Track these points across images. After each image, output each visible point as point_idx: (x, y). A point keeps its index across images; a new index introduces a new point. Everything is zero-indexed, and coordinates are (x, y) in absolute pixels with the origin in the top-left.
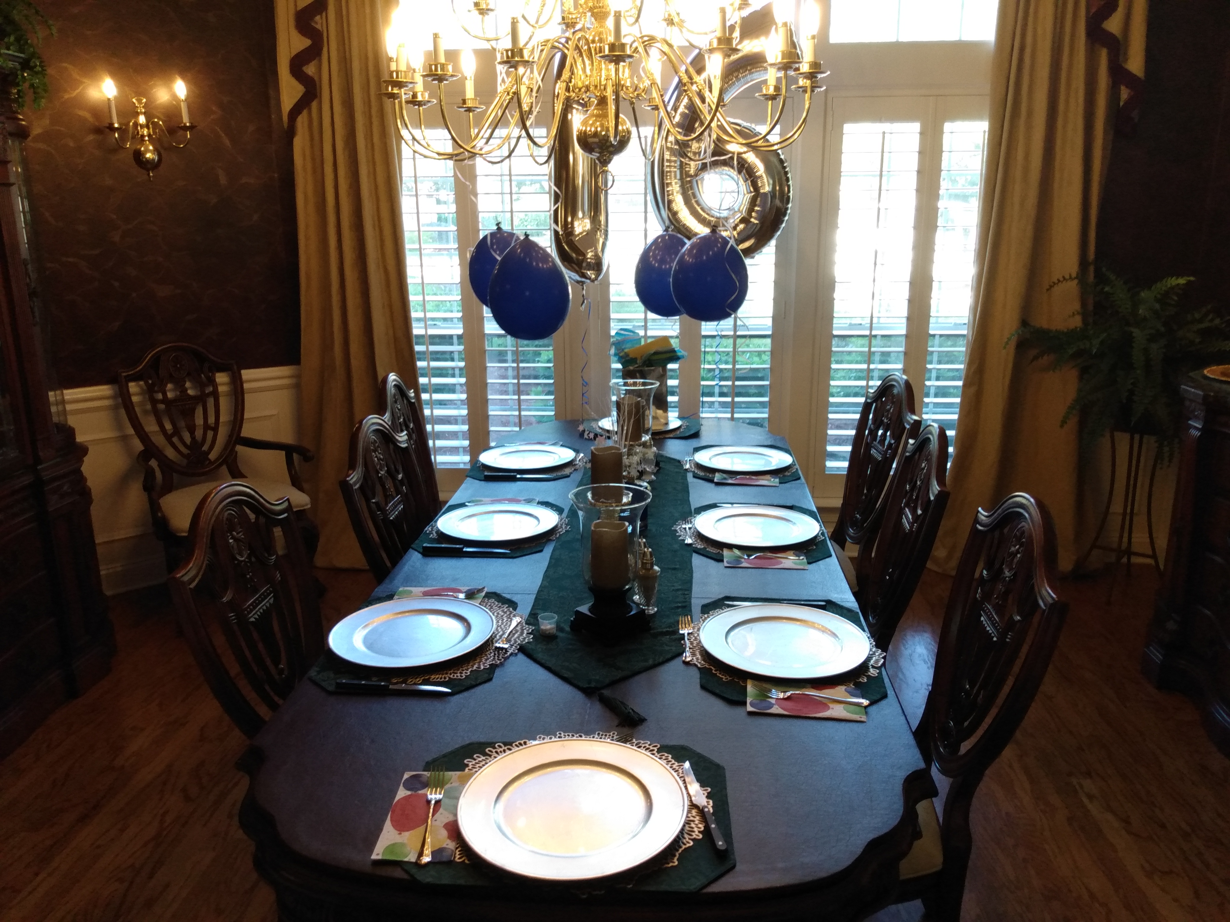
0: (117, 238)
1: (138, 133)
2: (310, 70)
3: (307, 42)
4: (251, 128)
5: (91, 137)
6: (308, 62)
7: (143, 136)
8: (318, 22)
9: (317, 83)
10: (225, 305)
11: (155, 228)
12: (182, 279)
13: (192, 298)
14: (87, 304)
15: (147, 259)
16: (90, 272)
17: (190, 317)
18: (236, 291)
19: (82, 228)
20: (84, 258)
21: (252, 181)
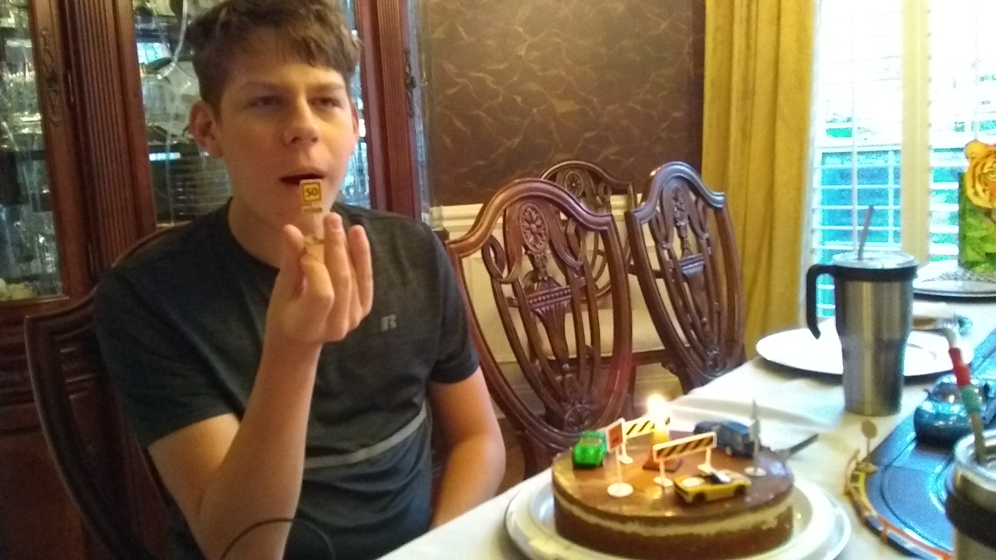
0: (522, 53)
10: (625, 122)
11: (559, 40)
12: (582, 94)
13: (591, 114)
14: (491, 120)
15: (548, 73)
16: (495, 87)
17: (587, 135)
18: (638, 107)
19: (491, 43)
20: (491, 73)
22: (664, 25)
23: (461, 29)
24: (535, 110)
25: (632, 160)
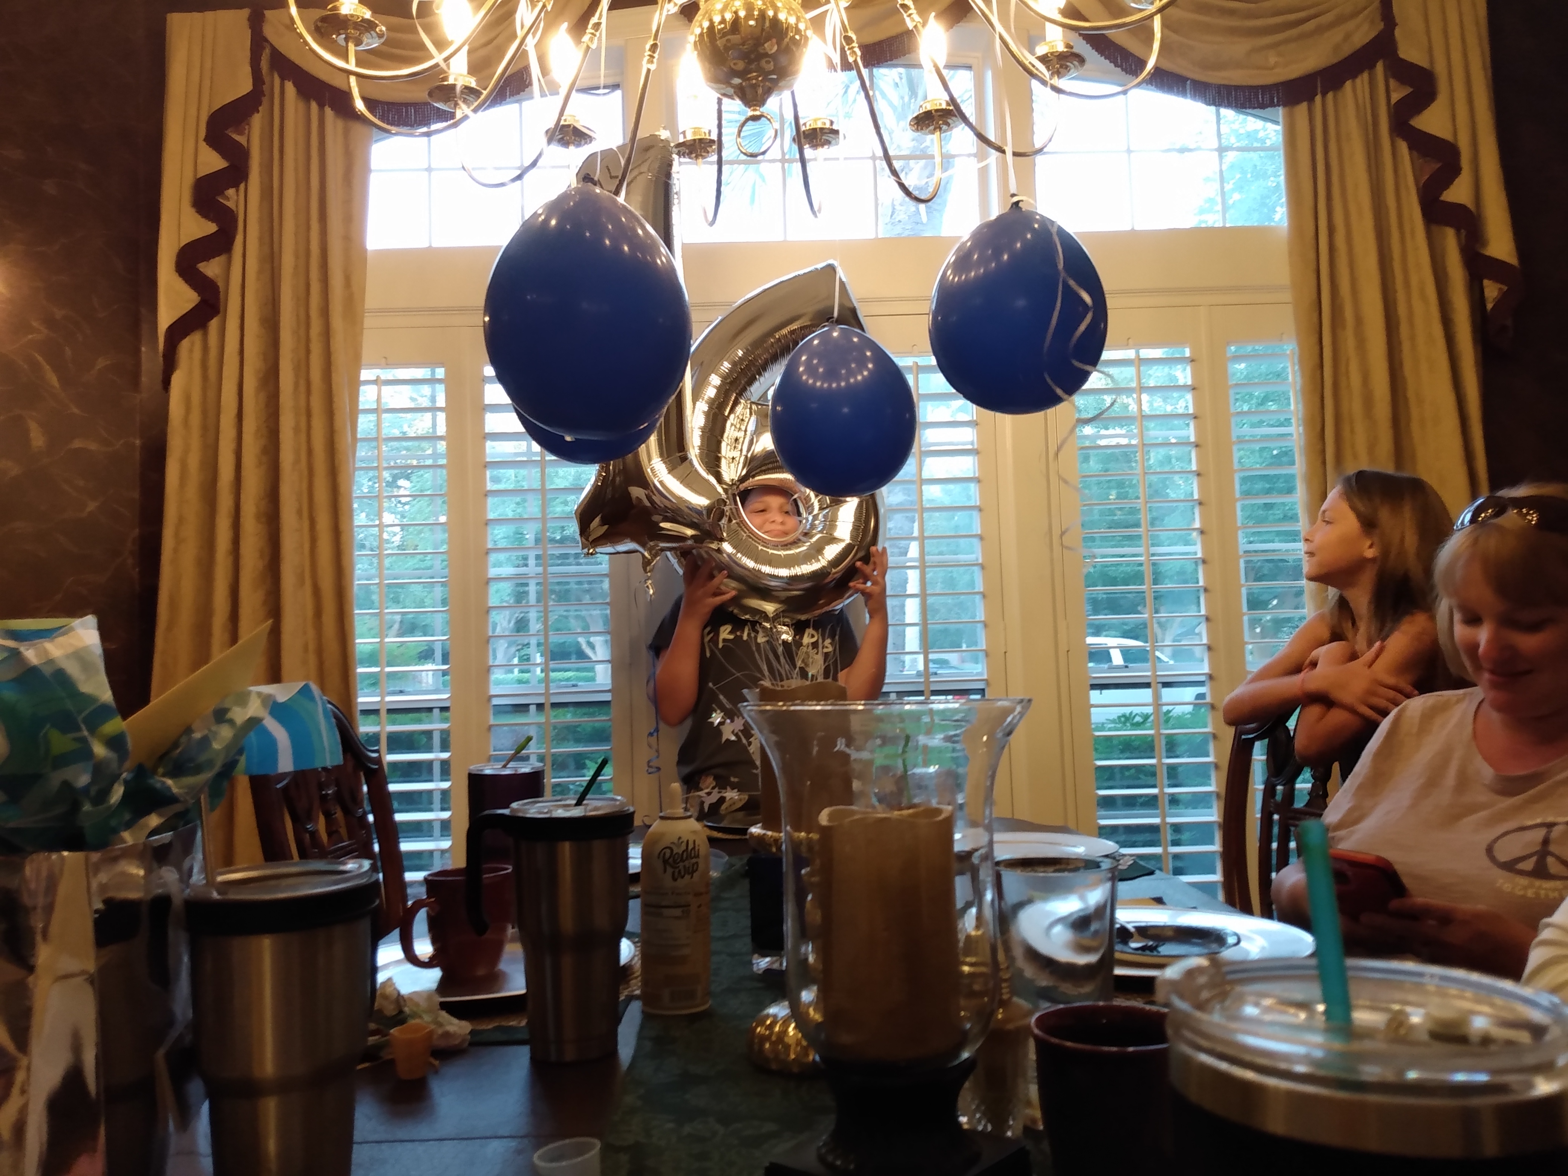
2: (211, 268)
3: (211, 228)
4: (101, 363)
6: (207, 258)
8: (231, 198)
9: (221, 290)
21: (93, 446)
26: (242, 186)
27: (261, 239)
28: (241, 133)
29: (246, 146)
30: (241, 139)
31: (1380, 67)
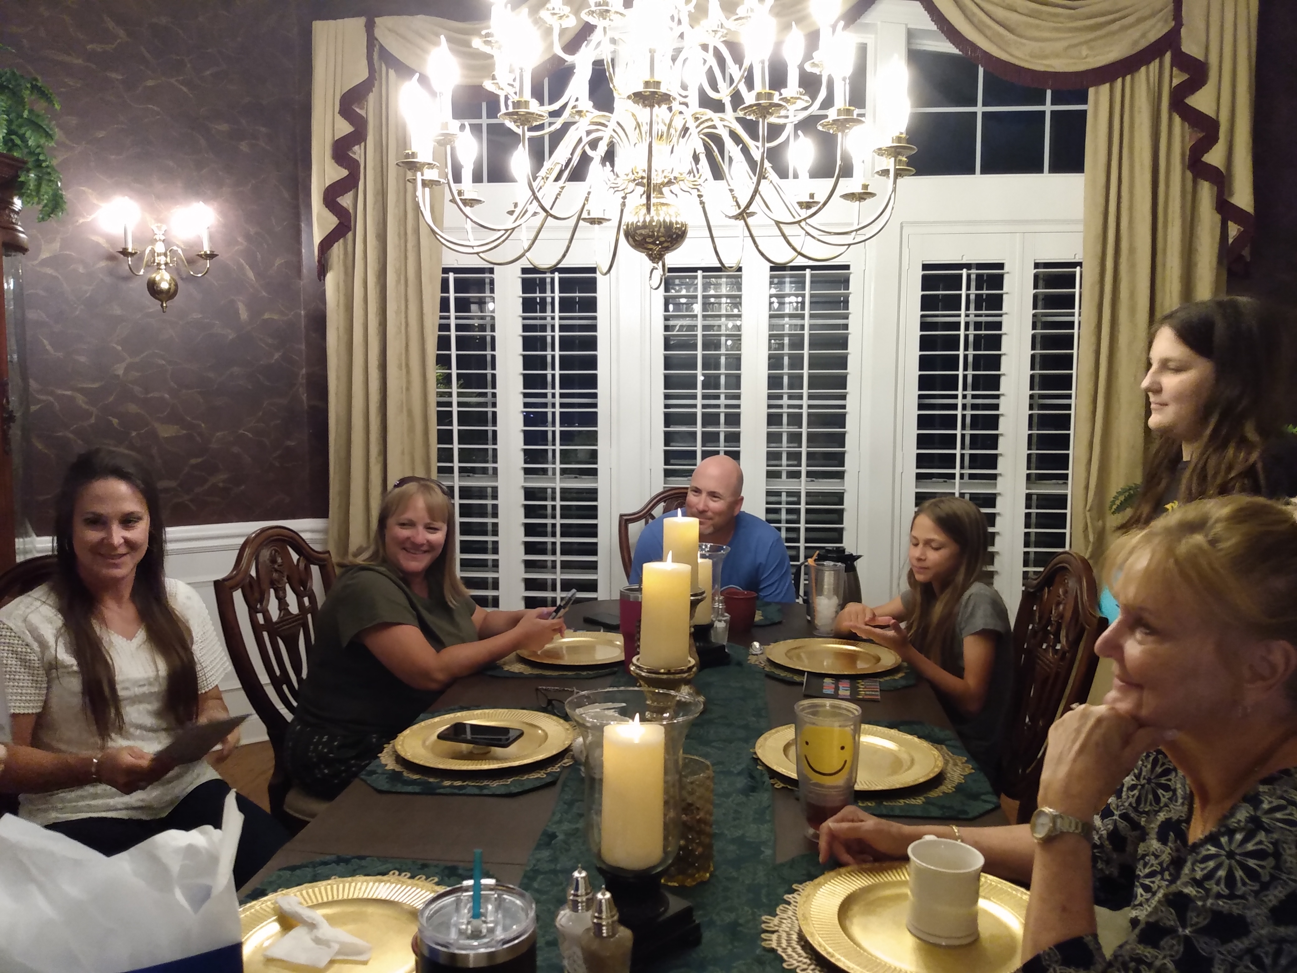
0: (120, 372)
1: (154, 262)
2: (345, 201)
3: (344, 173)
4: (278, 262)
5: (103, 264)
6: (343, 194)
7: (159, 264)
8: (357, 152)
9: (352, 215)
10: (236, 449)
11: (164, 362)
12: (189, 419)
13: (198, 439)
14: (80, 442)
15: (152, 395)
16: (87, 407)
17: (193, 461)
18: (250, 435)
19: (83, 359)
20: (82, 391)
21: (276, 317)
22: (277, 356)
23: (46, 342)
24: (134, 434)
25: (243, 487)
26: (363, 144)
27: (375, 181)
28: (362, 108)
29: (365, 116)
30: (362, 112)
31: (1168, 57)
